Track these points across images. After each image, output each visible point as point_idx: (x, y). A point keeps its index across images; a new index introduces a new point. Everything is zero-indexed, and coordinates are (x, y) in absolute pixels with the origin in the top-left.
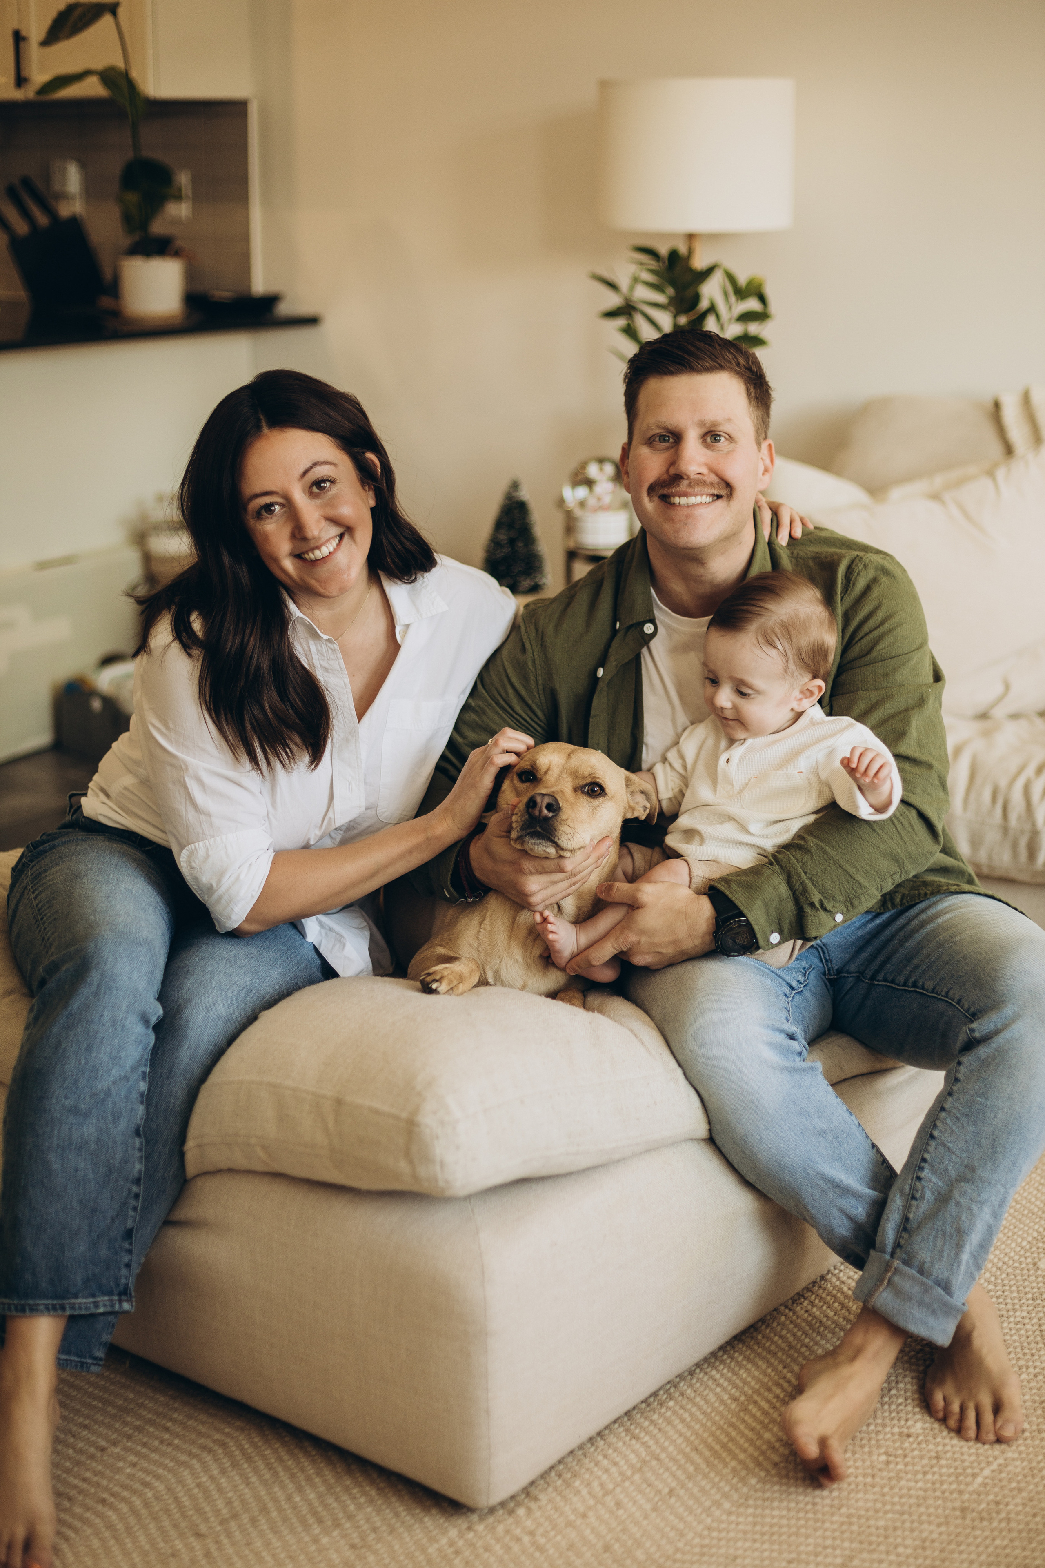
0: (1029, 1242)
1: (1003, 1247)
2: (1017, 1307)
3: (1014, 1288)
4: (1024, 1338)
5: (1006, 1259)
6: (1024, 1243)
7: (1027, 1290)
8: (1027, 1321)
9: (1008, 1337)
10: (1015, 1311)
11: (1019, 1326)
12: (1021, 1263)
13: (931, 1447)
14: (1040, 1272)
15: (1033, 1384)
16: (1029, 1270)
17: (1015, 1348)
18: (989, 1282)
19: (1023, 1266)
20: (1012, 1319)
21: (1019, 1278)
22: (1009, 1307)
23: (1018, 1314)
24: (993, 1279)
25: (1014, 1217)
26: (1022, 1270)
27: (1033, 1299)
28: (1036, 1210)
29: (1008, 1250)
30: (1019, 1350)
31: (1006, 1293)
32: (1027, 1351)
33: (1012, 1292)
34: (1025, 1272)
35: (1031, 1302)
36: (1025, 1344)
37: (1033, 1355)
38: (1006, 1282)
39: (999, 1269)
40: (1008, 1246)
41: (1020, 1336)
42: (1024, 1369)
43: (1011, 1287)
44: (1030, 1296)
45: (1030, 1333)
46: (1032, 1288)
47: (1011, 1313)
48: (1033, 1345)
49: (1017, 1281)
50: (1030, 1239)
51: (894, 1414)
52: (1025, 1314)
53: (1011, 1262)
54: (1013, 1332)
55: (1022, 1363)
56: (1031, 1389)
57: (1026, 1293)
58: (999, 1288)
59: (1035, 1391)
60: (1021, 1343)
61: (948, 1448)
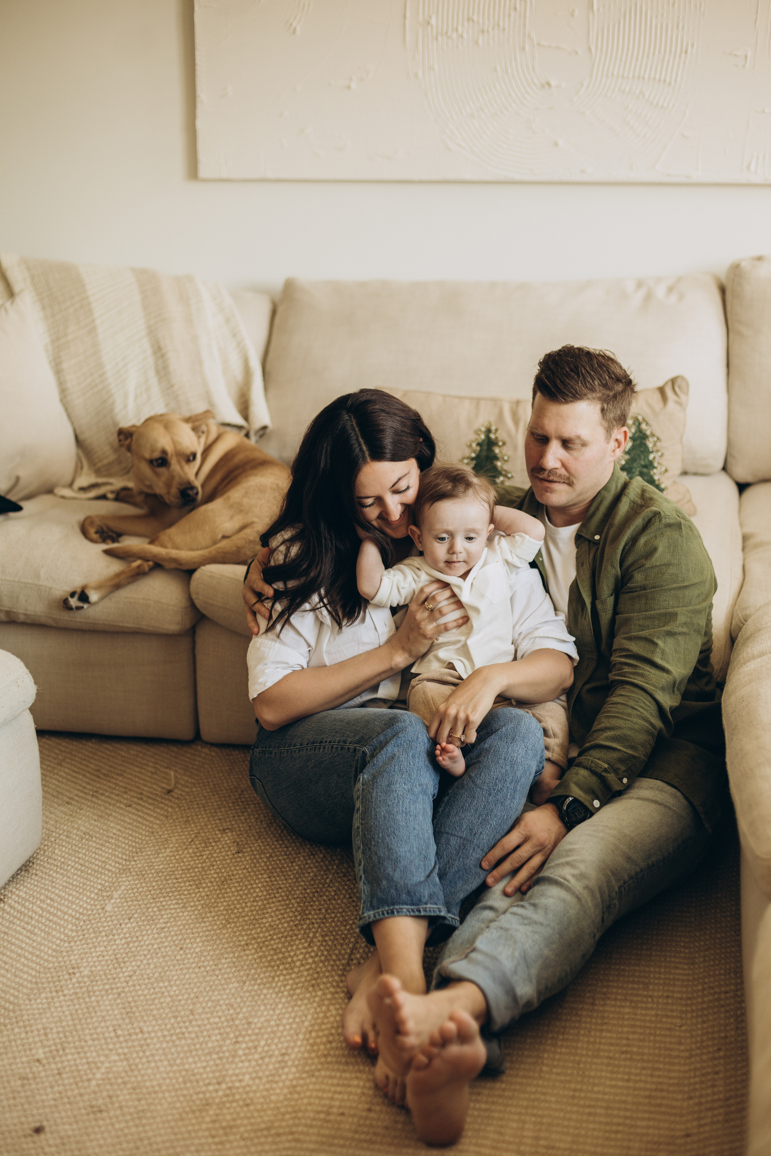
0: (96, 894)
1: (77, 901)
2: (96, 944)
3: (91, 930)
4: (105, 967)
5: (81, 910)
6: (93, 896)
7: (101, 929)
8: (105, 953)
9: (94, 969)
10: (95, 947)
11: (100, 959)
12: (92, 910)
13: (53, 1066)
14: (108, 914)
15: (119, 1001)
16: (99, 914)
17: (100, 976)
18: (72, 931)
19: (95, 912)
20: (94, 954)
21: (93, 921)
22: (91, 945)
23: (98, 949)
24: (74, 928)
25: (82, 877)
26: (94, 915)
27: (106, 936)
28: (97, 868)
29: (81, 903)
30: (103, 977)
31: (86, 936)
32: (109, 977)
33: (90, 934)
34: (97, 916)
35: (105, 938)
36: (108, 972)
37: (114, 979)
38: (84, 927)
39: (78, 919)
40: (81, 900)
41: (102, 966)
42: (110, 991)
43: (88, 930)
44: (103, 934)
45: (109, 962)
46: (104, 927)
47: (93, 950)
48: (113, 971)
49: (92, 924)
50: (96, 891)
51: (21, 1048)
52: (102, 949)
53: (85, 912)
54: (97, 964)
55: (107, 987)
56: (118, 1005)
57: (100, 932)
58: (80, 933)
59: (121, 1006)
60: (104, 971)
61: (66, 1063)
